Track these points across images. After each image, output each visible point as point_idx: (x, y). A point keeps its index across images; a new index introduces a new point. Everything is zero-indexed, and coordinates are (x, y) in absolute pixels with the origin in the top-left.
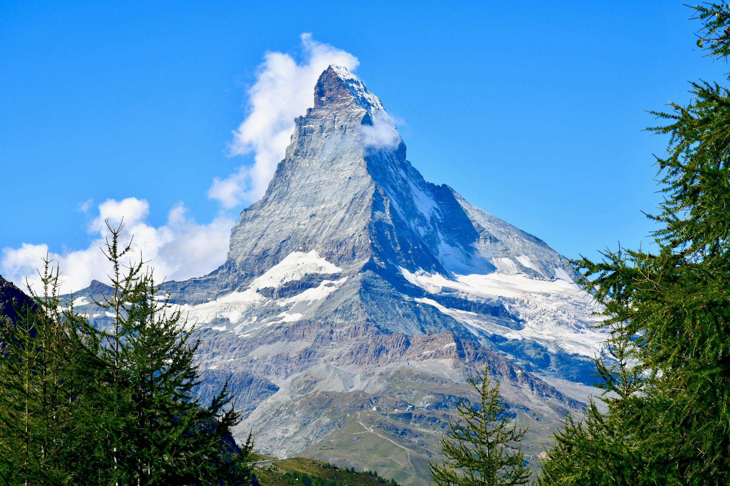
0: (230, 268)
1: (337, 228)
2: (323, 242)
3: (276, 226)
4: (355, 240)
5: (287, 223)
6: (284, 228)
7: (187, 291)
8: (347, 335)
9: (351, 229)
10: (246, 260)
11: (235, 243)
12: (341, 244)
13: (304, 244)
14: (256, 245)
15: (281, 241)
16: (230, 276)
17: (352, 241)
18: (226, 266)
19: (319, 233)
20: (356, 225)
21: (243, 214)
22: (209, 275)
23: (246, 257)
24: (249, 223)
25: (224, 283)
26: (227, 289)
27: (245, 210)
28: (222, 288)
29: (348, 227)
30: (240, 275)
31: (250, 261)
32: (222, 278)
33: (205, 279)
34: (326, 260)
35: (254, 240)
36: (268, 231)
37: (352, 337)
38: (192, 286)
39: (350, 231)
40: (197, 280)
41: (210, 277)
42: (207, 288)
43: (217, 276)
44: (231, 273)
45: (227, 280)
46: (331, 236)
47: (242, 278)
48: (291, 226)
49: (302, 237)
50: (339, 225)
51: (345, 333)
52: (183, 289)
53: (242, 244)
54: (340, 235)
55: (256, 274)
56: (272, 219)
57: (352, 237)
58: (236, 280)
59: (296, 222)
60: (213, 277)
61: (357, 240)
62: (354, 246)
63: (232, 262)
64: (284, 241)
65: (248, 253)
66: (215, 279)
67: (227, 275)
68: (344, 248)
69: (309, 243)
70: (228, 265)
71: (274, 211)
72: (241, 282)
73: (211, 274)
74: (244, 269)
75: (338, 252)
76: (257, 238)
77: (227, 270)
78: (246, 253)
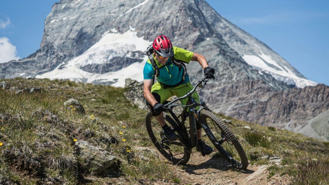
0: (47, 51)
1: (149, 14)
2: (137, 25)
3: (88, 14)
4: (173, 21)
5: (98, 12)
6: (96, 16)
7: (8, 71)
8: (222, 96)
9: (163, 13)
10: (63, 43)
11: (50, 30)
12: (157, 26)
13: (119, 28)
14: (71, 30)
15: (95, 26)
16: (48, 58)
17: (168, 22)
18: (44, 50)
19: (131, 18)
20: (169, 9)
21: (54, 7)
22: (28, 58)
23: (62, 41)
24: (61, 13)
25: (42, 65)
26: (45, 70)
27: (57, 4)
28: (40, 68)
29: (160, 12)
30: (59, 56)
31: (67, 44)
32: (40, 60)
33: (24, 61)
34: (144, 39)
35: (68, 27)
36: (81, 19)
37: (229, 97)
38: (13, 67)
39: (164, 14)
40: (17, 62)
41: (28, 60)
42: (27, 69)
43: (35, 58)
44: (49, 55)
45: (44, 61)
46: (145, 19)
47: (60, 59)
48: (102, 14)
49: (115, 22)
50: (151, 11)
51: (219, 93)
52: (4, 70)
53: (57, 31)
54: (154, 18)
55: (74, 54)
56: (83, 10)
57: (167, 19)
58: (54, 61)
59: (107, 11)
60: (31, 59)
61: (174, 21)
62: (172, 26)
63: (50, 45)
64: (98, 26)
65: (64, 37)
66: (34, 61)
67: (45, 57)
68: (162, 28)
69: (123, 27)
70: (46, 48)
71: (84, 3)
72: (59, 63)
73: (30, 57)
74: (62, 51)
75: (155, 32)
76: (72, 25)
77: (44, 53)
78: (62, 37)
